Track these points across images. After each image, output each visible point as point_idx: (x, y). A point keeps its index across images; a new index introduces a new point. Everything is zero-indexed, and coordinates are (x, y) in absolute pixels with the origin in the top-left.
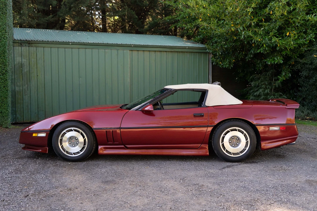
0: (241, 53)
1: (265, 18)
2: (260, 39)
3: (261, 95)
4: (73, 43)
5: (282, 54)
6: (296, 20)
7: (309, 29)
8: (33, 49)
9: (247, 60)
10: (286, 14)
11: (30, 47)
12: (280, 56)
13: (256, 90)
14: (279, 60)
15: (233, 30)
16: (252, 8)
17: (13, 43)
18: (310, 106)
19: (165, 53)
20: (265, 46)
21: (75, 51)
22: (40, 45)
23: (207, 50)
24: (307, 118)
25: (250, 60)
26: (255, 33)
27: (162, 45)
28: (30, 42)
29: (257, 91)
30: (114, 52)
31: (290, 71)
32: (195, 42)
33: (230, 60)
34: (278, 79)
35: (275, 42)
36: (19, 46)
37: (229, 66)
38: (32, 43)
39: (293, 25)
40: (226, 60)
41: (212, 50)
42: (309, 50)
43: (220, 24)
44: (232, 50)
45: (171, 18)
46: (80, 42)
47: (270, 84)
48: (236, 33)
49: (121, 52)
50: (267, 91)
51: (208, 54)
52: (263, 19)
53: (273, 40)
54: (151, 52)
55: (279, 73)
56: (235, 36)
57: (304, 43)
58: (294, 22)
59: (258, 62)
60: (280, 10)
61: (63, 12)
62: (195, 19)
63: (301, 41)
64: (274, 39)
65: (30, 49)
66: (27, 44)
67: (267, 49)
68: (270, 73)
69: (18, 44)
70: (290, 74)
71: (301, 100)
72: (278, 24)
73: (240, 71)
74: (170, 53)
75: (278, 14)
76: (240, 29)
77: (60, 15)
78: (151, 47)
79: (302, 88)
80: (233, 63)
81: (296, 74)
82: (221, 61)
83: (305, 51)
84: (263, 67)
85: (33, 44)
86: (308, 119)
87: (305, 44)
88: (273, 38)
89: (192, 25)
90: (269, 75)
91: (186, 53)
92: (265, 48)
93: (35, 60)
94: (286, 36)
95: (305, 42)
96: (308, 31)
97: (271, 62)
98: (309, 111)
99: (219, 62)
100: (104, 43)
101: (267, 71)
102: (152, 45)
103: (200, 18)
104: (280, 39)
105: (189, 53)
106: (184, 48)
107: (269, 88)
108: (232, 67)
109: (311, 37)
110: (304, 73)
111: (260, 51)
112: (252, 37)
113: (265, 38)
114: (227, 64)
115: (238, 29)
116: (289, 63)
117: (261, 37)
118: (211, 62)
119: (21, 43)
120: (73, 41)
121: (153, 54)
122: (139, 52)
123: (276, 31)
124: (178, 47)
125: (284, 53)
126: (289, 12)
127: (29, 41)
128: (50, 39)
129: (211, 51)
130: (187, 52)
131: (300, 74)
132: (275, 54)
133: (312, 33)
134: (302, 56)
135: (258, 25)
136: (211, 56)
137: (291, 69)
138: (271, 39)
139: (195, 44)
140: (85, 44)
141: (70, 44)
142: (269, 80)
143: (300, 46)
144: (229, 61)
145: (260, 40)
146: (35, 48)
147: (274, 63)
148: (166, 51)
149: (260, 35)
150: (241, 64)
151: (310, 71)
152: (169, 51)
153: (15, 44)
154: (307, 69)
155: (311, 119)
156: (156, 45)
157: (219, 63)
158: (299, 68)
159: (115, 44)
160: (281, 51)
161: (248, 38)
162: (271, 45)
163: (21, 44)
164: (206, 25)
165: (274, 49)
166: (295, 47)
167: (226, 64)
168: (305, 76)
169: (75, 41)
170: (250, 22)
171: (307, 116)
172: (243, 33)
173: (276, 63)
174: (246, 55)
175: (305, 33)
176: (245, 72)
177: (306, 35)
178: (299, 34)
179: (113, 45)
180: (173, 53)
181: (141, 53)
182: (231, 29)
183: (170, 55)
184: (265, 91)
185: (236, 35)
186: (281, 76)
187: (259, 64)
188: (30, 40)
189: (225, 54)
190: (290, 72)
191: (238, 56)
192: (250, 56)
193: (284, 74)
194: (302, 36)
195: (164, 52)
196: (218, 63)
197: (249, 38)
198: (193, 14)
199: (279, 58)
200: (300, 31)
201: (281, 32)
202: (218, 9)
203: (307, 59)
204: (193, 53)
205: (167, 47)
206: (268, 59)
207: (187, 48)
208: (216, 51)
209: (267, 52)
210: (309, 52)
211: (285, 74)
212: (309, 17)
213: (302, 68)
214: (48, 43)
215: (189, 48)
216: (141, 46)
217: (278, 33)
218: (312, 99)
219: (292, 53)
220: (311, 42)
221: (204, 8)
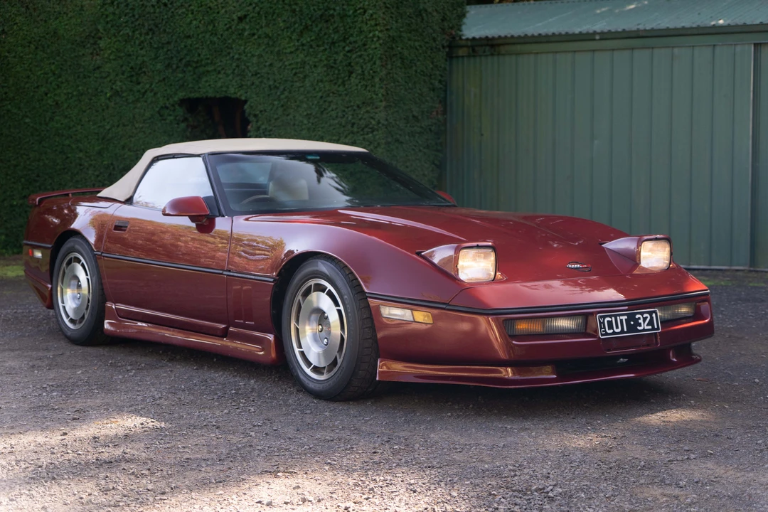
4: (606, 36)
28: (494, 43)
38: (499, 45)
66: (487, 48)
69: (465, 49)
85: (501, 48)
119: (473, 47)
127: (493, 38)
163: (474, 50)
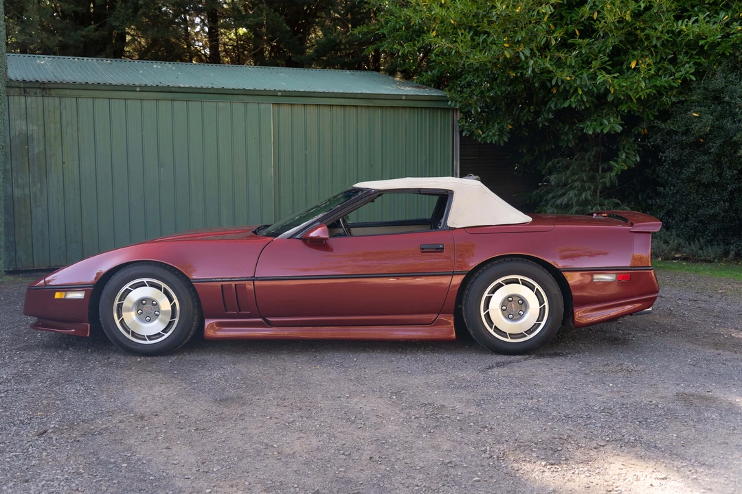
0: (527, 110)
1: (581, 28)
2: (570, 77)
3: (572, 203)
4: (145, 89)
5: (619, 112)
6: (652, 33)
7: (683, 53)
8: (51, 102)
9: (541, 125)
10: (628, 18)
11: (46, 98)
12: (615, 115)
13: (560, 193)
14: (612, 124)
15: (508, 56)
16: (552, 5)
17: (7, 87)
18: (682, 229)
19: (353, 110)
20: (580, 92)
21: (149, 106)
22: (68, 92)
23: (449, 103)
24: (677, 256)
25: (547, 124)
26: (559, 63)
27: (346, 91)
28: (46, 86)
29: (563, 194)
30: (238, 107)
31: (637, 150)
32: (421, 85)
33: (502, 126)
34: (610, 169)
35: (604, 82)
36: (20, 95)
37: (499, 139)
38: (50, 89)
39: (646, 43)
40: (493, 126)
41: (460, 102)
42: (682, 103)
43: (479, 44)
44: (505, 103)
45: (366, 30)
46: (160, 85)
47: (592, 179)
48: (515, 63)
49: (253, 107)
50: (586, 195)
51: (451, 113)
52: (576, 30)
53: (600, 79)
54: (321, 108)
55: (613, 155)
56: (514, 70)
57: (670, 85)
58: (648, 37)
59: (566, 130)
60: (616, 8)
61: (121, 18)
62: (420, 32)
63: (663, 81)
64: (602, 77)
65: (46, 101)
66: (39, 91)
67: (585, 100)
68: (593, 153)
69: (17, 90)
70: (637, 155)
71: (663, 216)
72: (612, 41)
73: (525, 151)
74: (364, 109)
75: (610, 18)
76: (523, 53)
77: (114, 24)
78: (322, 96)
79: (665, 189)
80: (508, 132)
81: (651, 156)
82: (481, 128)
83: (673, 104)
84: (577, 142)
85: (52, 91)
86: (678, 258)
87: (672, 88)
88: (598, 73)
89: (414, 45)
90: (589, 160)
91: (400, 110)
92: (581, 98)
93: (59, 125)
94: (629, 68)
95: (673, 84)
96: (681, 57)
97: (594, 130)
98: (681, 241)
99: (476, 129)
100: (215, 87)
101: (586, 151)
102: (324, 92)
103: (433, 30)
104: (614, 77)
105: (408, 110)
106: (397, 98)
107: (589, 188)
108: (507, 140)
109: (687, 72)
110: (670, 154)
111: (570, 105)
112: (550, 72)
113: (582, 74)
114: (494, 135)
115: (521, 54)
116: (636, 132)
117: (571, 71)
118: (457, 129)
119: (24, 88)
120: (143, 83)
121: (326, 112)
122: (295, 108)
123: (607, 59)
124: (383, 97)
125: (624, 108)
126: (637, 15)
127: (43, 83)
128: (91, 79)
129: (458, 104)
130: (403, 107)
131: (662, 157)
132: (605, 111)
133: (688, 63)
134: (664, 115)
135: (564, 45)
136: (458, 116)
137: (639, 146)
138: (593, 77)
139: (422, 90)
140: (172, 90)
141: (136, 91)
142: (589, 171)
143: (660, 92)
144: (499, 129)
145: (568, 78)
146: (57, 100)
147: (602, 131)
148: (355, 106)
149: (570, 66)
150: (527, 134)
151: (682, 149)
152: (362, 106)
153: (12, 91)
154: (676, 144)
155: (685, 259)
156: (333, 93)
157: (476, 132)
158: (659, 141)
159: (239, 89)
160: (617, 102)
161: (541, 73)
162: (595, 90)
163: (25, 91)
164: (447, 45)
165: (600, 100)
166: (649, 95)
167: (492, 135)
168: (673, 160)
169: (149, 84)
170: (547, 38)
171: (677, 251)
172: (532, 62)
173: (605, 132)
174: (538, 114)
175: (673, 61)
176: (536, 153)
177: (674, 67)
178: (659, 66)
179: (236, 92)
180: (372, 109)
181: (299, 110)
182: (503, 53)
183: (364, 113)
184: (580, 195)
185: (515, 68)
186: (616, 161)
187: (567, 134)
188: (46, 81)
189: (490, 113)
190: (639, 152)
191: (519, 116)
192: (546, 116)
193: (624, 157)
194: (666, 69)
195: (352, 108)
196: (473, 132)
197: (546, 75)
198: (416, 20)
199: (612, 121)
200: (662, 58)
201: (617, 60)
202: (475, 7)
203: (677, 121)
204: (416, 111)
205: (359, 96)
206: (588, 123)
207: (404, 98)
208: (470, 104)
209: (586, 107)
210: (682, 105)
211: (627, 157)
212: (681, 25)
213: (665, 142)
214: (86, 87)
215: (409, 98)
216: (298, 95)
217: (611, 62)
218: (688, 212)
219: (642, 107)
220: (685, 81)
221: (441, 5)
